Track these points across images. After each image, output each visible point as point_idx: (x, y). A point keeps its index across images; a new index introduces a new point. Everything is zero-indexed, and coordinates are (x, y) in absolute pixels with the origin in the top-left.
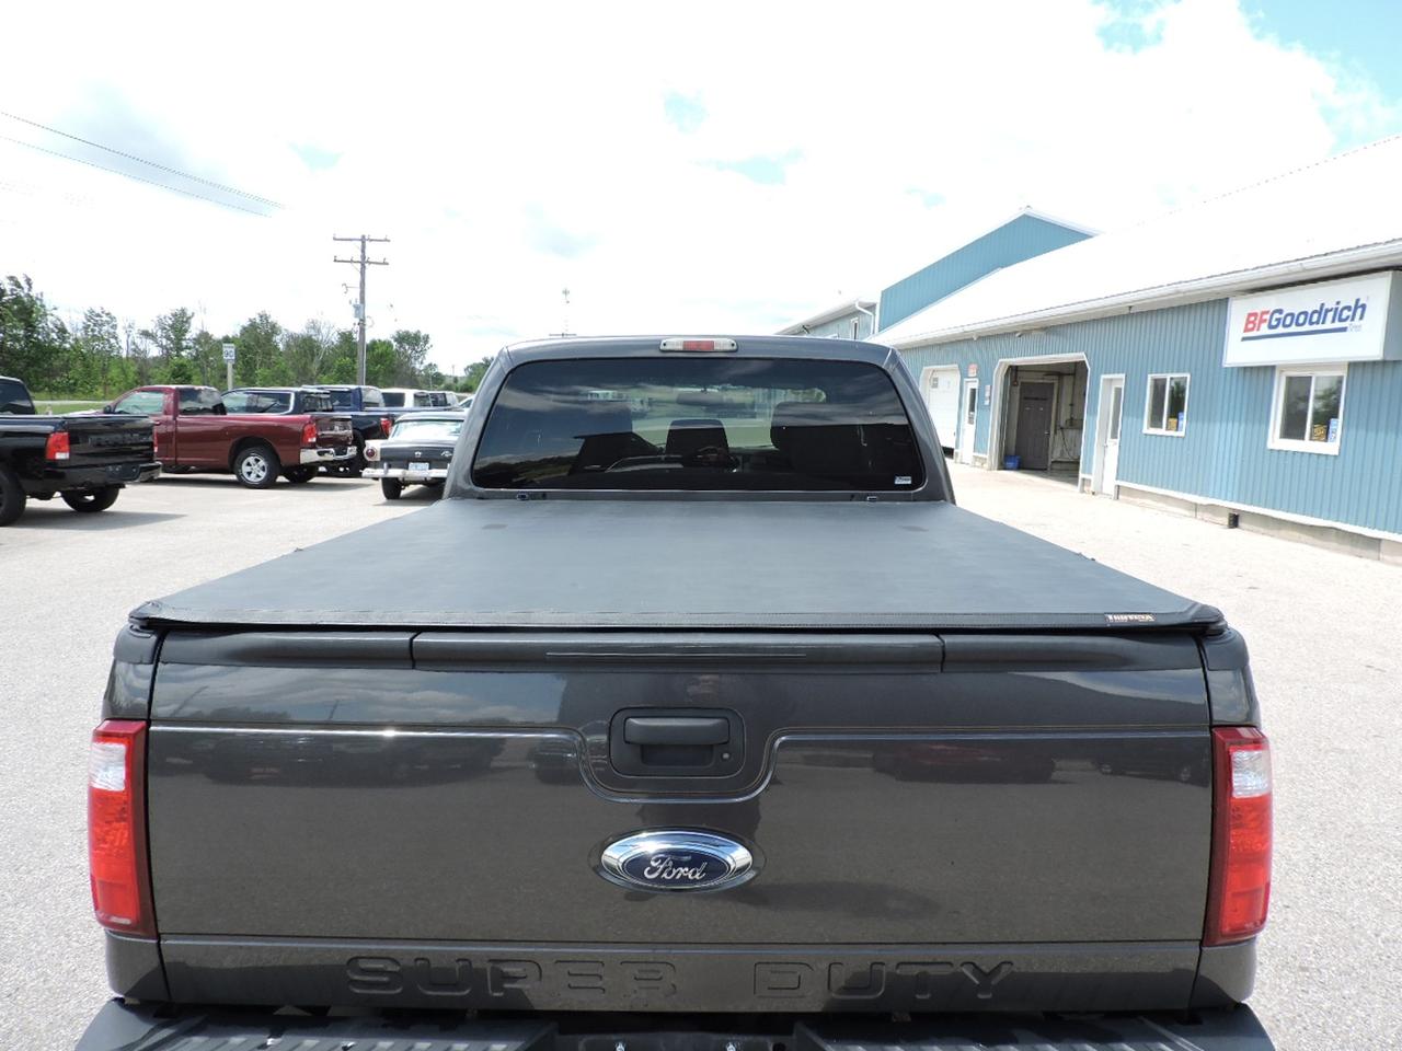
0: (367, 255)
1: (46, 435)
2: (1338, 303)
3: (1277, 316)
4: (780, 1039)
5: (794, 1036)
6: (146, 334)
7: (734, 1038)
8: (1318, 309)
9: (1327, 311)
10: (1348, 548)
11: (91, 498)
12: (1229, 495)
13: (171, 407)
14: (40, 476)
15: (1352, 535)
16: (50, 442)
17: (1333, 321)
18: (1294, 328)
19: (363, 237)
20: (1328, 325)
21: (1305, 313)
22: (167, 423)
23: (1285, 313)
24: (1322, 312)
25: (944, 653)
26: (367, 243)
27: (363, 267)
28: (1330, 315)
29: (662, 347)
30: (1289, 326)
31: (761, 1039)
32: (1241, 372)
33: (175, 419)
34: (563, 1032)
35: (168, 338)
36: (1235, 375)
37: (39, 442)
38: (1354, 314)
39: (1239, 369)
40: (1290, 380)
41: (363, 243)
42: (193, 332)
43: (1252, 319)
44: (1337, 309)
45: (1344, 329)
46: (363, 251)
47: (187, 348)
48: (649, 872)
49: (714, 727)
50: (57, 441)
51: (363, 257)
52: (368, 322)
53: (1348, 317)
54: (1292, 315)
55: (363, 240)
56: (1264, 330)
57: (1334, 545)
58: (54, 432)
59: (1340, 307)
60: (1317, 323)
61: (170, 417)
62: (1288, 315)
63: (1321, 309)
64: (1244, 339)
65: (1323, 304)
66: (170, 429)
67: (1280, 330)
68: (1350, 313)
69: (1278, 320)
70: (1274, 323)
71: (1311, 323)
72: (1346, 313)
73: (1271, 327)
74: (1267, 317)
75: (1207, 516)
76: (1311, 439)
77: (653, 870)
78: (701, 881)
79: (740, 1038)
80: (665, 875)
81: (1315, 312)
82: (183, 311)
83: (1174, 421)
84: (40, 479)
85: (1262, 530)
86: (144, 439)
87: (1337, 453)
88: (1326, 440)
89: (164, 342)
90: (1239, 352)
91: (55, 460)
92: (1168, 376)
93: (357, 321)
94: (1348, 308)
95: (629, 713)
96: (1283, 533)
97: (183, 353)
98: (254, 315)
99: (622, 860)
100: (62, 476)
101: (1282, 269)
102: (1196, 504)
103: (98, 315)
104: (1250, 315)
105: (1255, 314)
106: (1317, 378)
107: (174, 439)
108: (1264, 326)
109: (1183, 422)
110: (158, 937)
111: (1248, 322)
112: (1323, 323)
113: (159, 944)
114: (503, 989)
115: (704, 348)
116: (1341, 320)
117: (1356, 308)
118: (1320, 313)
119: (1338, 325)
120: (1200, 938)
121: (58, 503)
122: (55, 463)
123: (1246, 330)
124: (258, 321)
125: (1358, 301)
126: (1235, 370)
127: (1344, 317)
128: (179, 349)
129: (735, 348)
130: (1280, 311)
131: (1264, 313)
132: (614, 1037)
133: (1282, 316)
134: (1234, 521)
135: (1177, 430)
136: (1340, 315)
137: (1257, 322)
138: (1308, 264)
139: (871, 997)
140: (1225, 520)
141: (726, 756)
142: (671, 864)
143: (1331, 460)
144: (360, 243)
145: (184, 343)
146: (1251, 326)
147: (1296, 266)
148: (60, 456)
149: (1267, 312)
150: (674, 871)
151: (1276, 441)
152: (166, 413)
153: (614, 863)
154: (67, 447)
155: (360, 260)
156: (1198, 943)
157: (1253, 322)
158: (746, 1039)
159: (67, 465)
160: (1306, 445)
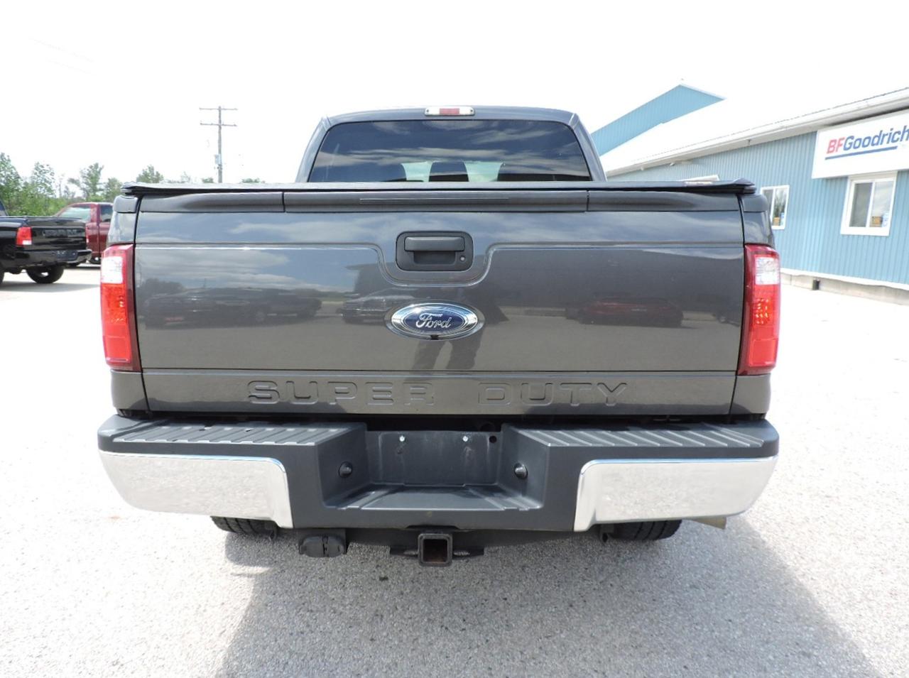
0: (222, 120)
1: (15, 229)
2: (892, 129)
3: (850, 141)
4: (494, 434)
5: (502, 432)
6: (72, 181)
7: (467, 433)
8: (878, 135)
9: (884, 135)
10: (892, 299)
11: (46, 274)
12: (814, 267)
13: (95, 218)
14: (13, 257)
15: (896, 290)
16: (19, 233)
17: (888, 143)
18: (861, 149)
19: (220, 107)
20: (885, 145)
21: (869, 138)
22: (93, 228)
23: (855, 138)
24: (881, 136)
25: (588, 199)
26: (222, 112)
27: (220, 128)
28: (886, 138)
29: (426, 113)
30: (858, 147)
31: (482, 434)
32: (825, 182)
33: (98, 225)
34: (370, 429)
35: (87, 183)
36: (820, 184)
37: (10, 234)
38: (902, 138)
39: (823, 179)
40: (858, 186)
41: (220, 111)
42: (103, 180)
43: (833, 144)
44: (891, 134)
45: (895, 148)
46: (220, 117)
47: (101, 190)
48: (419, 324)
49: (455, 241)
50: (23, 233)
51: (220, 121)
52: (223, 167)
53: (898, 139)
54: (860, 139)
55: (220, 109)
56: (841, 151)
57: (883, 297)
58: (21, 227)
59: (893, 132)
60: (877, 144)
61: (95, 224)
62: (857, 140)
63: (880, 134)
64: (827, 158)
65: (881, 131)
66: (95, 232)
67: (852, 151)
68: (900, 136)
69: (851, 144)
70: (848, 146)
71: (873, 145)
72: (897, 136)
73: (845, 149)
74: (843, 142)
75: (798, 283)
76: (871, 226)
77: (421, 322)
78: (448, 329)
79: (471, 433)
80: (427, 325)
81: (876, 136)
82: (96, 166)
83: (777, 219)
84: (13, 259)
85: (836, 291)
86: (79, 235)
87: (887, 234)
88: (880, 226)
89: (85, 186)
90: (823, 168)
91: (23, 245)
92: (774, 188)
93: (217, 166)
94: (899, 133)
95: (407, 235)
96: (850, 291)
97: (97, 193)
98: (146, 168)
99: (403, 319)
100: (26, 256)
101: (854, 107)
102: (791, 276)
103: (42, 167)
104: (832, 141)
105: (835, 141)
106: (876, 183)
107: (98, 239)
108: (842, 148)
109: (784, 220)
110: (142, 372)
111: (830, 146)
112: (881, 144)
113: (142, 375)
114: (336, 400)
115: (453, 113)
116: (893, 141)
117: (904, 132)
118: (879, 137)
119: (891, 145)
120: (735, 369)
121: (24, 277)
122: (22, 247)
123: (829, 152)
124: (148, 171)
125: (905, 127)
126: (821, 181)
127: (895, 139)
128: (95, 190)
129: (473, 113)
130: (852, 137)
131: (841, 139)
132: (398, 433)
133: (853, 141)
134: (817, 285)
135: (779, 225)
136: (893, 137)
137: (836, 146)
138: (871, 102)
139: (546, 405)
140: (810, 285)
141: (463, 259)
142: (431, 319)
143: (884, 239)
144: (218, 111)
145: (98, 187)
146: (831, 149)
147: (863, 104)
148: (27, 243)
149: (843, 139)
150: (433, 323)
151: (846, 229)
152: (92, 221)
153: (398, 322)
154: (29, 237)
155: (218, 123)
156: (734, 373)
157: (833, 146)
158: (474, 433)
159: (31, 249)
160: (868, 230)
